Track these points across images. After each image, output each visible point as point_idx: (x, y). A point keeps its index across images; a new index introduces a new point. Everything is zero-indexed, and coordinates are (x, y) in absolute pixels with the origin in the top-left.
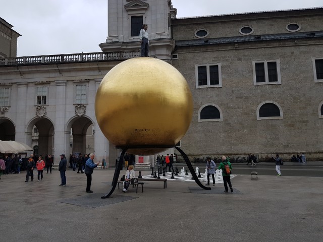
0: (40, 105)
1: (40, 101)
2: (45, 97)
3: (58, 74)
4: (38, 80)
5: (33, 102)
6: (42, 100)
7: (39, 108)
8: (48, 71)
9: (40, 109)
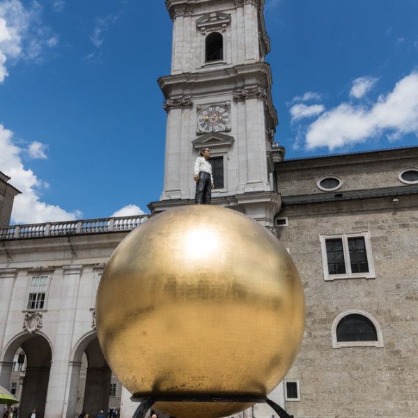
0: (32, 310)
1: (34, 303)
2: (44, 295)
3: (69, 254)
4: (35, 265)
5: (22, 304)
6: (37, 301)
7: (30, 315)
8: (53, 250)
9: (31, 318)
